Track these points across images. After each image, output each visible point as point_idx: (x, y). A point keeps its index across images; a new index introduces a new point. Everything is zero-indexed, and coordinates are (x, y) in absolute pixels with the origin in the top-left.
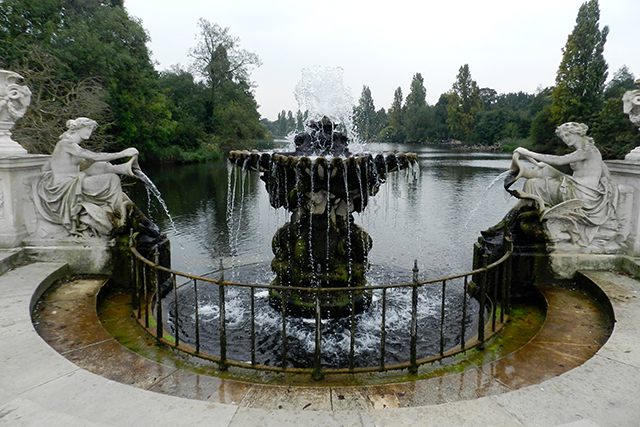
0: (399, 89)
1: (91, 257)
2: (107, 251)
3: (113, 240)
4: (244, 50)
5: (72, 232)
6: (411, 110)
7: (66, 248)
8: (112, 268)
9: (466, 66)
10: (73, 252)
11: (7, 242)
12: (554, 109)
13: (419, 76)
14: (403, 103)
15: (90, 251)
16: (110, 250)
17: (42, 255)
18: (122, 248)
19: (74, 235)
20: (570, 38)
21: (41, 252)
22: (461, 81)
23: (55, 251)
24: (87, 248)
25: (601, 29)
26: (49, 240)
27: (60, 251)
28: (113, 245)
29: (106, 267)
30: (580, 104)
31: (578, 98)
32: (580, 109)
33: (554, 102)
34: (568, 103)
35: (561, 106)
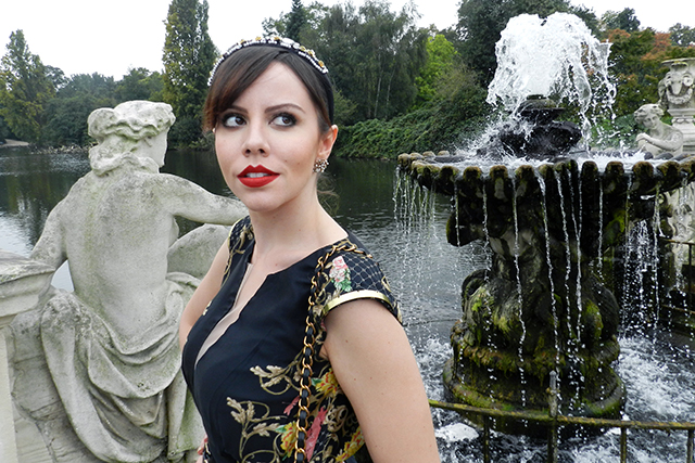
9: (19, 32)
22: (13, 54)
30: (196, 91)
31: (194, 83)
32: (196, 95)
33: (164, 88)
34: (184, 90)
35: (175, 93)
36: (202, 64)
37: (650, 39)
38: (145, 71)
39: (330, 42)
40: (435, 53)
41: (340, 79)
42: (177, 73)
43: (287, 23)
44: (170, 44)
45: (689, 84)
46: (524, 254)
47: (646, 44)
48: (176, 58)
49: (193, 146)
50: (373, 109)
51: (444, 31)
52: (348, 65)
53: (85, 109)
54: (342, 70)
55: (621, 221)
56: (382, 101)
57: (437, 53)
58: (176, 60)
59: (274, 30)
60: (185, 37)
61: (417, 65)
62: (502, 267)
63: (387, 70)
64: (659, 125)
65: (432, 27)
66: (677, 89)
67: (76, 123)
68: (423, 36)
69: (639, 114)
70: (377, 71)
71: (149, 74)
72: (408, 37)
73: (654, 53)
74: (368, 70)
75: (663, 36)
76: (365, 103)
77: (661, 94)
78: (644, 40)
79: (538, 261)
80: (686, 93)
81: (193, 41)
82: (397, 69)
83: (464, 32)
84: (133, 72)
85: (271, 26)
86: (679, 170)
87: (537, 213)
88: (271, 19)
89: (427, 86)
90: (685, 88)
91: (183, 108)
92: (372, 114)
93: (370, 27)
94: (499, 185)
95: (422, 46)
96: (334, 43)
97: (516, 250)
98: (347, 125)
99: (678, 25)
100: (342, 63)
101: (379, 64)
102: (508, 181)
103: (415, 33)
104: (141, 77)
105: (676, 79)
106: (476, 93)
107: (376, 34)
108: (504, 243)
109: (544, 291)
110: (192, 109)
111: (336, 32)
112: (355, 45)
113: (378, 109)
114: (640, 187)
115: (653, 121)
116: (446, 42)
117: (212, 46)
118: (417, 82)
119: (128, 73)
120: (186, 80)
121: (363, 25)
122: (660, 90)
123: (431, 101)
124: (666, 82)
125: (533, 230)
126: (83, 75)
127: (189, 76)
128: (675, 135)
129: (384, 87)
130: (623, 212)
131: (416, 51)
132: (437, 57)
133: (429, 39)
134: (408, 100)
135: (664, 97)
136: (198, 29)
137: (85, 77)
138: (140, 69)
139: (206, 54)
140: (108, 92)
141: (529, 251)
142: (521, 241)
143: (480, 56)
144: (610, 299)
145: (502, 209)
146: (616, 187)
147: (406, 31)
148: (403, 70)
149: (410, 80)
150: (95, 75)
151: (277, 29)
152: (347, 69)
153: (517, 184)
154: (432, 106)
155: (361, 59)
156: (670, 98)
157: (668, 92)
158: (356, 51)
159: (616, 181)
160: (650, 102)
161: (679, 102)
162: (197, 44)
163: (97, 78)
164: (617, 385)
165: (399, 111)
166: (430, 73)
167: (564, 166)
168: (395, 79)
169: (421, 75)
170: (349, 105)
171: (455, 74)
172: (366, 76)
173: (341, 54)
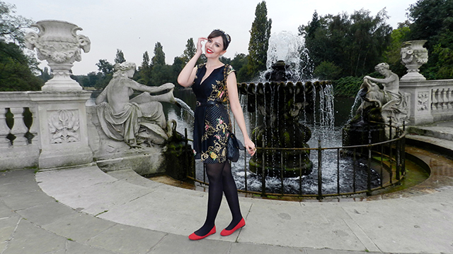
0: (146, 53)
1: (150, 162)
2: (162, 155)
3: (165, 147)
4: (21, 17)
5: (133, 145)
6: (156, 68)
7: (130, 157)
8: (166, 167)
9: (191, 39)
10: (136, 159)
11: (84, 159)
12: (249, 67)
13: (159, 44)
14: (150, 63)
15: (150, 157)
16: (164, 154)
17: (112, 166)
18: (172, 152)
19: (134, 147)
20: (253, 25)
21: (111, 163)
22: (189, 49)
23: (122, 161)
24: (147, 155)
25: (268, 20)
26: (117, 153)
27: (127, 160)
28: (165, 151)
29: (161, 167)
33: (249, 63)
34: (258, 63)
35: (253, 65)
41: (335, 55)
42: (255, 56)
44: (252, 42)
48: (255, 48)
50: (354, 71)
52: (340, 47)
54: (337, 50)
56: (360, 66)
59: (304, 31)
60: (259, 38)
61: (384, 46)
63: (364, 49)
64: (386, 72)
70: (358, 50)
72: (379, 30)
74: (351, 50)
76: (349, 68)
80: (410, 57)
81: (263, 40)
82: (370, 49)
84: (238, 56)
85: (303, 29)
88: (303, 26)
91: (256, 73)
92: (350, 73)
93: (356, 26)
95: (388, 35)
98: (335, 80)
100: (337, 46)
101: (359, 46)
103: (384, 28)
104: (242, 58)
107: (358, 30)
113: (358, 71)
119: (236, 56)
120: (259, 59)
121: (352, 25)
127: (260, 57)
129: (362, 58)
131: (384, 38)
136: (266, 34)
147: (378, 27)
151: (306, 31)
152: (339, 50)
155: (348, 44)
158: (346, 39)
168: (369, 54)
170: (338, 69)
172: (350, 53)
173: (337, 42)
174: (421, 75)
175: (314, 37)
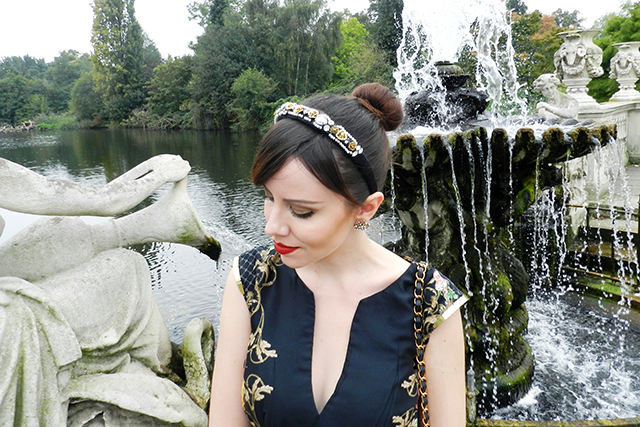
30: (125, 71)
31: (123, 64)
32: (125, 76)
33: (94, 68)
34: (113, 70)
35: (105, 73)
36: (129, 46)
37: (538, 20)
38: (75, 53)
39: (252, 25)
40: (349, 35)
41: (262, 59)
42: (106, 54)
43: (211, 6)
44: (98, 27)
45: (581, 55)
46: (434, 226)
47: (535, 26)
48: (104, 39)
49: (124, 124)
50: (293, 87)
51: (357, 15)
52: (269, 45)
53: (17, 90)
54: (263, 50)
55: (531, 190)
56: (301, 80)
57: (351, 35)
58: (105, 42)
59: (199, 13)
60: (112, 19)
61: (333, 45)
62: (411, 239)
63: (305, 50)
64: (556, 93)
65: (346, 11)
66: (571, 60)
67: (7, 104)
68: (338, 19)
69: (538, 84)
70: (296, 51)
71: (80, 56)
72: (323, 20)
73: (541, 33)
74: (287, 51)
75: (548, 19)
76: (286, 81)
77: (556, 65)
78: (533, 22)
79: (448, 233)
80: (579, 63)
81: (120, 23)
82: (314, 49)
83: (375, 16)
84: (63, 54)
85: (196, 10)
86: (590, 136)
87: (446, 185)
88: (195, 3)
89: (342, 65)
90: (579, 59)
91: (113, 88)
92: (293, 91)
93: (288, 10)
94: (407, 155)
95: (337, 28)
96: (256, 26)
97: (426, 222)
98: (269, 102)
99: (559, 11)
100: (264, 43)
101: (298, 44)
102: (415, 152)
103: (330, 16)
104: (71, 59)
105: (570, 50)
106: (387, 70)
107: (294, 17)
108: (413, 216)
109: (454, 263)
110: (122, 88)
111: (257, 15)
112: (275, 27)
113: (298, 87)
114: (550, 154)
115: (551, 90)
116: (358, 24)
117: (140, 28)
118: (333, 61)
119: (59, 55)
120: (115, 61)
121: (282, 9)
122: (555, 60)
123: (346, 79)
124: (561, 53)
125: (443, 202)
126: (14, 58)
127: (117, 58)
128: (571, 103)
129: (303, 65)
130: (532, 180)
131: (331, 32)
132: (351, 38)
133: (343, 21)
134: (325, 78)
135: (559, 68)
136: (125, 12)
137: (16, 60)
138: (70, 51)
139: (133, 36)
140: (40, 74)
141: (439, 223)
142: (431, 214)
143: (389, 36)
144: (519, 268)
145: (410, 181)
146: (526, 154)
147: (321, 14)
148: (320, 50)
149: (326, 59)
150: (27, 58)
151: (202, 12)
152: (268, 49)
153: (426, 155)
154: (347, 83)
155: (281, 40)
156: (564, 68)
157: (563, 62)
158: (276, 32)
159: (526, 149)
160: (548, 72)
161: (574, 72)
162: (124, 26)
163: (29, 61)
164: (526, 353)
165: (317, 88)
166: (345, 53)
167: (474, 135)
168: (312, 59)
169: (337, 55)
170: (271, 82)
171: (367, 53)
172: (286, 55)
173: (263, 35)
174: (591, 97)
175: (221, 23)
